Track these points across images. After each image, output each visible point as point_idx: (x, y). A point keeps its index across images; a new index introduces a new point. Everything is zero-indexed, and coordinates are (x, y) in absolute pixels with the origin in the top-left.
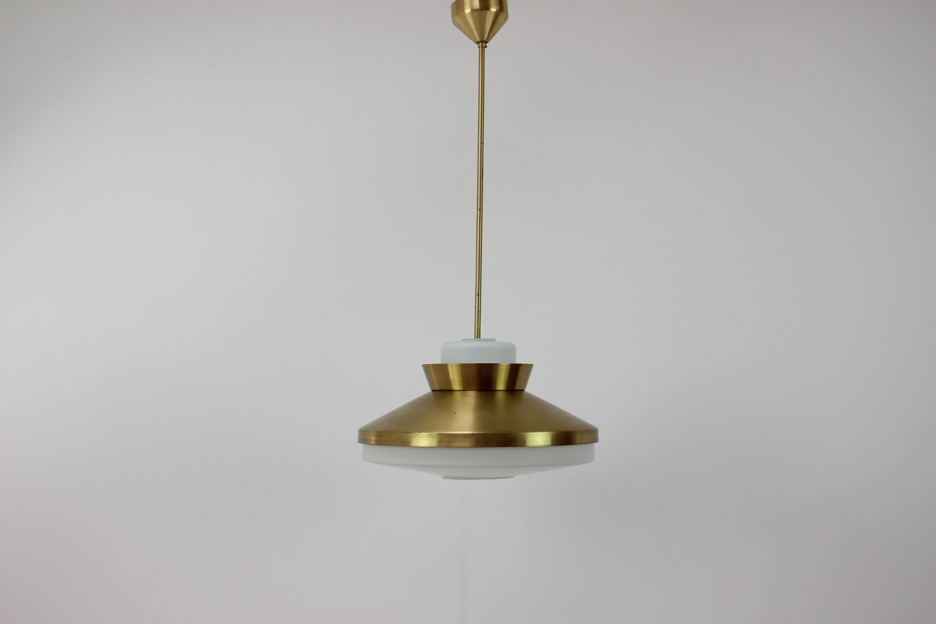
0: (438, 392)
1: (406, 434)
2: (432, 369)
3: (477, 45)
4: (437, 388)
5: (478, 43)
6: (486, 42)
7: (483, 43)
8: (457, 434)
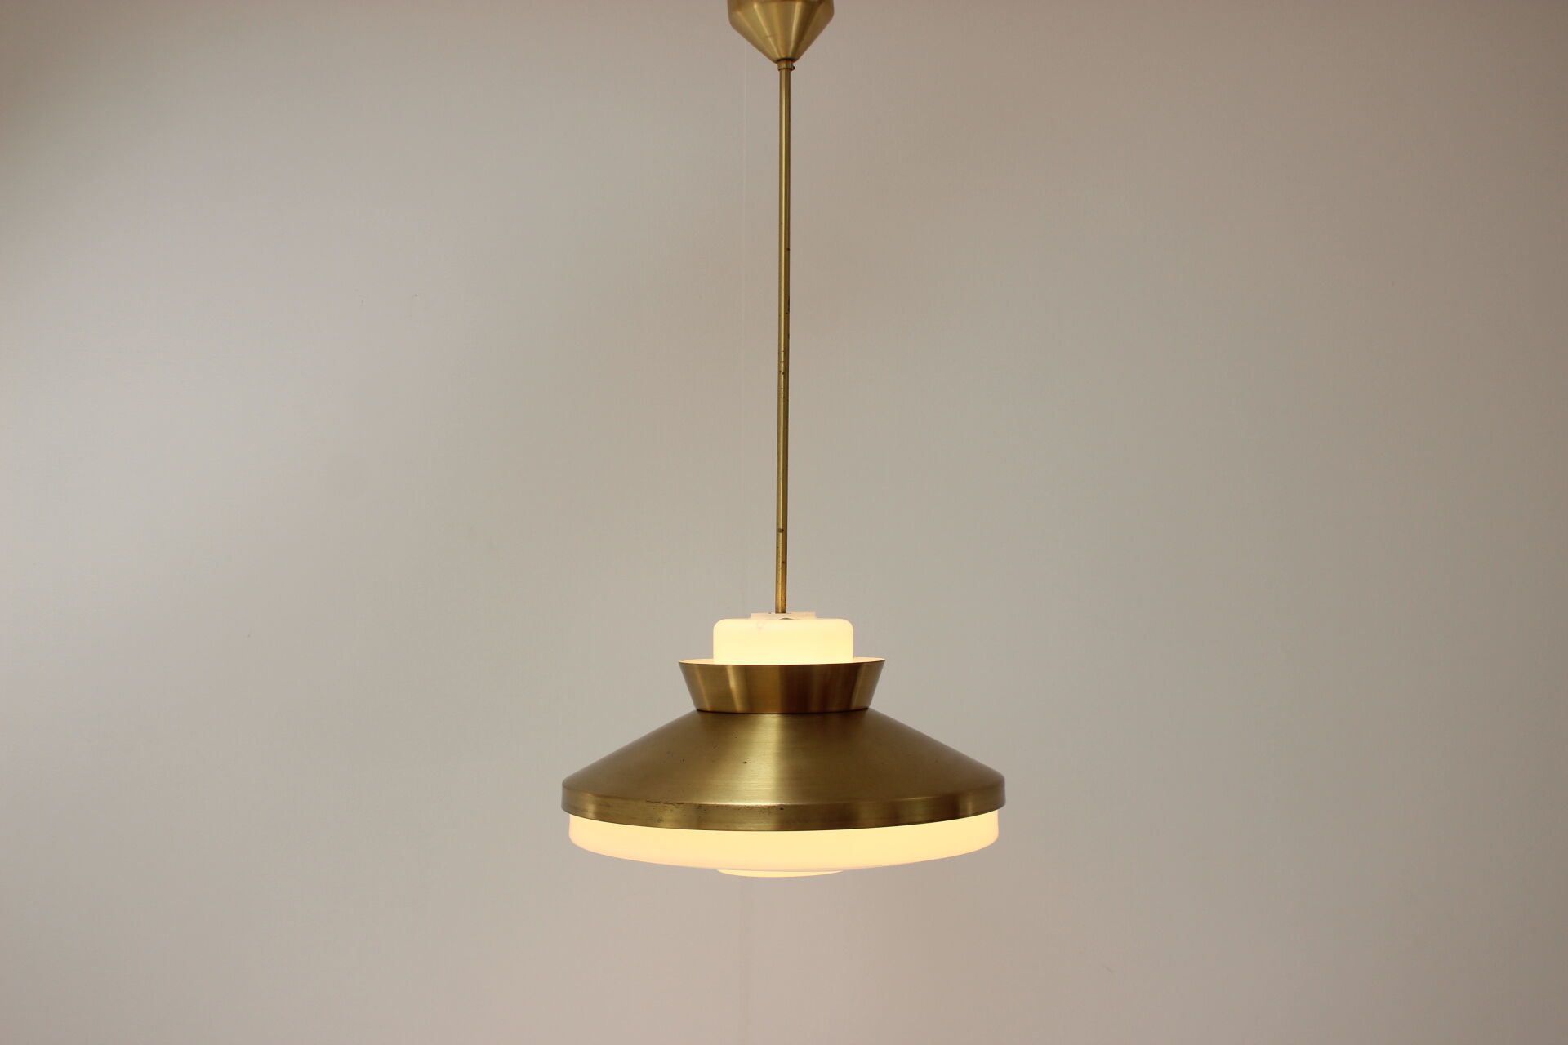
0: (710, 715)
1: (655, 804)
2: (698, 674)
3: (776, 65)
4: (708, 706)
5: (778, 61)
6: (793, 60)
7: (787, 63)
8: (752, 807)
